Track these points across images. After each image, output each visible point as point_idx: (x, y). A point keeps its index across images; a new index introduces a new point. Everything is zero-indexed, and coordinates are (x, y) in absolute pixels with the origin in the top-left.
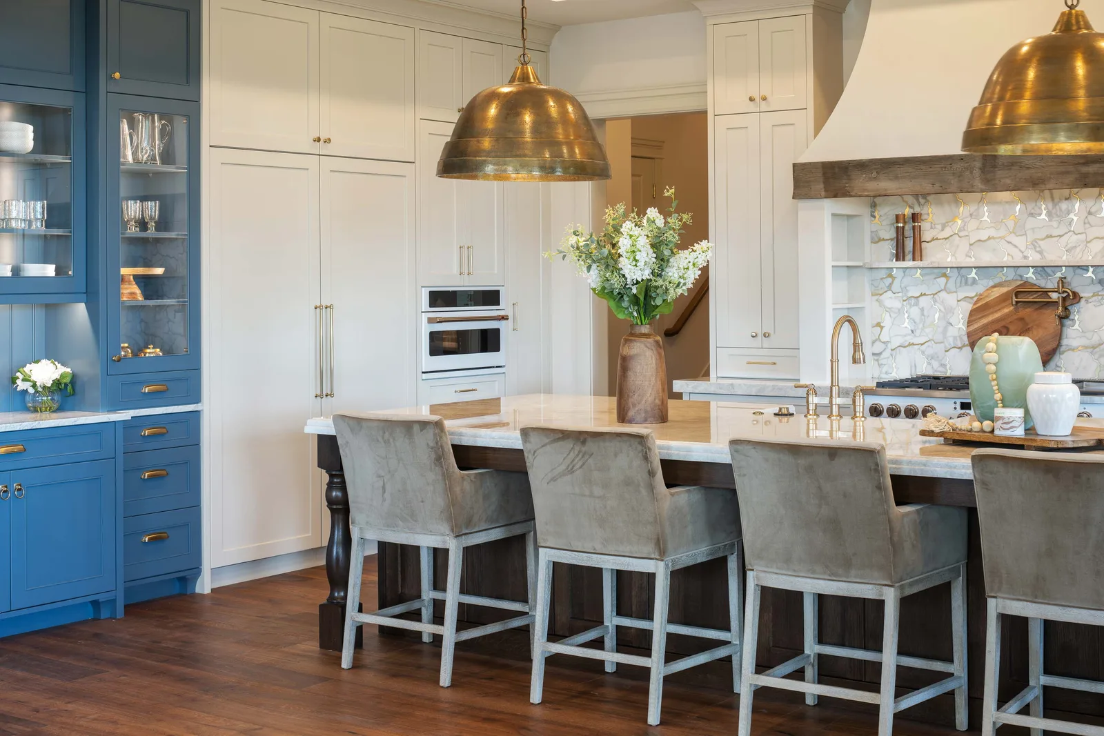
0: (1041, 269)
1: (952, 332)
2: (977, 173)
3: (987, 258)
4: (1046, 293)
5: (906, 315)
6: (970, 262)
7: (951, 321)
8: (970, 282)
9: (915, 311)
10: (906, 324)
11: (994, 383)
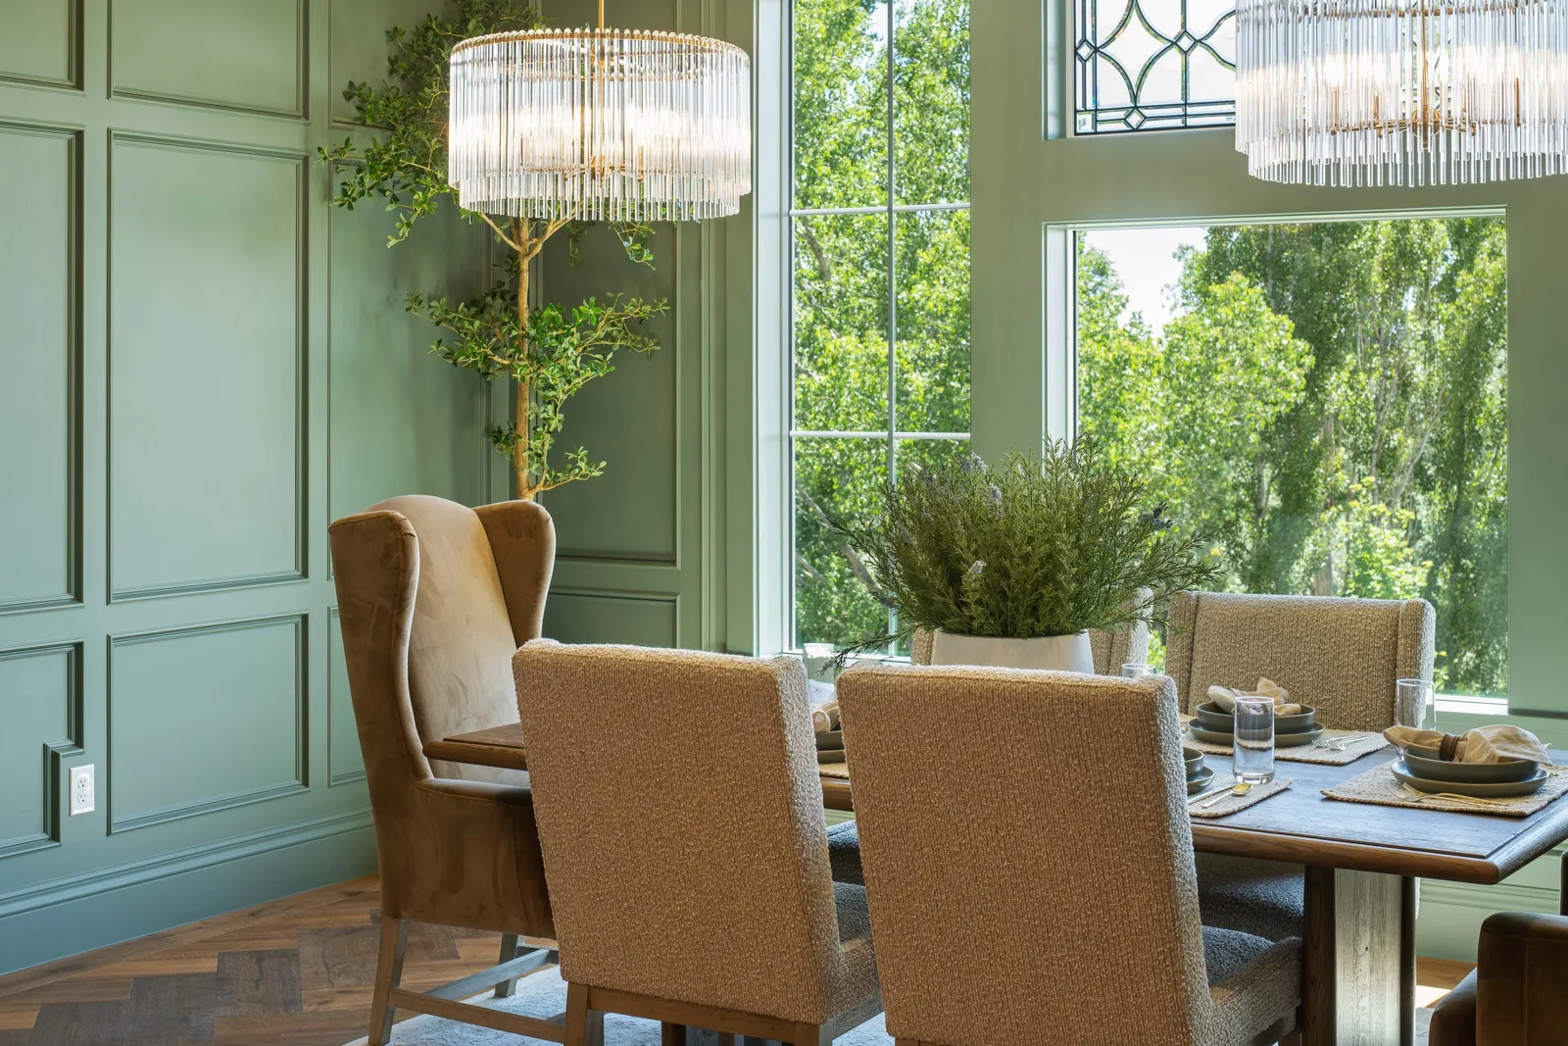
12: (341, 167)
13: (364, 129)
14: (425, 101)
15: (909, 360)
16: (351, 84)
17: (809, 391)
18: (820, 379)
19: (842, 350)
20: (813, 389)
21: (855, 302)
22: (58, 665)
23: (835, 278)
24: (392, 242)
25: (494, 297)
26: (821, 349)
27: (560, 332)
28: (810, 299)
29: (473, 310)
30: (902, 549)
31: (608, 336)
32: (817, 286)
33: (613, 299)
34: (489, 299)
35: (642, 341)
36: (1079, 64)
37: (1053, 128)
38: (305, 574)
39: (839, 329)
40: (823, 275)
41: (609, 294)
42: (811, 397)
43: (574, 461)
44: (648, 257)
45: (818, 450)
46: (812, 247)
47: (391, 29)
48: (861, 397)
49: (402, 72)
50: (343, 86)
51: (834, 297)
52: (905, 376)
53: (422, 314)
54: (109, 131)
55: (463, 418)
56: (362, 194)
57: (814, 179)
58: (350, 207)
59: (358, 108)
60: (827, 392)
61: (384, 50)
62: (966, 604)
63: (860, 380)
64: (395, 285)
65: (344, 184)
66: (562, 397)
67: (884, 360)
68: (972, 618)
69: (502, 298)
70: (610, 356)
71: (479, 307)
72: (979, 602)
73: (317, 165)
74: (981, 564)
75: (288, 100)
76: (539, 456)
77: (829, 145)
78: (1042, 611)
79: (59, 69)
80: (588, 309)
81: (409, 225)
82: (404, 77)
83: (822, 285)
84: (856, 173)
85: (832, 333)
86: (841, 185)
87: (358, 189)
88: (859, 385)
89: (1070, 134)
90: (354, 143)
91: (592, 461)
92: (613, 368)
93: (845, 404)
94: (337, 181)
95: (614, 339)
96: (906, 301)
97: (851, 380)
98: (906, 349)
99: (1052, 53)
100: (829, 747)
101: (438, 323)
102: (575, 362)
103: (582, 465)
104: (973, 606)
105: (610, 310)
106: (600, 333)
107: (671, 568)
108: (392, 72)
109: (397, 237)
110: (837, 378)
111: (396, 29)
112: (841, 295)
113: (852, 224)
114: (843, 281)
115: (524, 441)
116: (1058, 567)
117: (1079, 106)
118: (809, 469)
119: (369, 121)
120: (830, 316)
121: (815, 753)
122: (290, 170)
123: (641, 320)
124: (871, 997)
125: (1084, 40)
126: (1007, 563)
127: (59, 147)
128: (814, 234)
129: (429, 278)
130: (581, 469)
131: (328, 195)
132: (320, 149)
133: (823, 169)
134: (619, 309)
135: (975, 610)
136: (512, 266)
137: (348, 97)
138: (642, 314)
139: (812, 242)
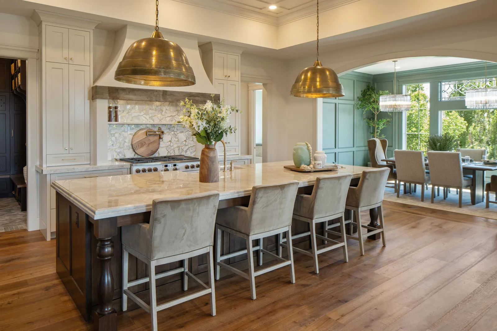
0: (153, 125)
1: (126, 144)
2: (161, 96)
3: (136, 122)
4: (155, 132)
5: (110, 139)
6: (132, 122)
7: (126, 141)
8: (132, 128)
9: (113, 138)
10: (110, 143)
11: (311, 155)
12: (357, 105)
14: (365, 98)
22: (334, 154)
24: (363, 113)
25: (372, 118)
27: (380, 122)
31: (385, 123)
35: (389, 123)
36: (443, 93)
37: (440, 100)
38: (354, 147)
41: (386, 118)
43: (382, 136)
44: (391, 114)
53: (364, 120)
54: (338, 103)
55: (368, 131)
58: (358, 110)
61: (361, 93)
66: (380, 129)
71: (370, 120)
73: (355, 105)
74: (439, 144)
75: (352, 99)
76: (378, 135)
78: (445, 148)
80: (383, 120)
81: (365, 111)
87: (359, 108)
89: (442, 101)
90: (359, 103)
91: (384, 136)
92: (386, 126)
99: (440, 92)
101: (366, 121)
102: (382, 125)
105: (386, 120)
108: (362, 95)
111: (362, 91)
115: (376, 134)
116: (446, 144)
119: (360, 101)
122: (353, 106)
125: (444, 90)
126: (441, 144)
127: (334, 105)
129: (365, 117)
131: (356, 108)
137: (358, 98)
138: (389, 120)
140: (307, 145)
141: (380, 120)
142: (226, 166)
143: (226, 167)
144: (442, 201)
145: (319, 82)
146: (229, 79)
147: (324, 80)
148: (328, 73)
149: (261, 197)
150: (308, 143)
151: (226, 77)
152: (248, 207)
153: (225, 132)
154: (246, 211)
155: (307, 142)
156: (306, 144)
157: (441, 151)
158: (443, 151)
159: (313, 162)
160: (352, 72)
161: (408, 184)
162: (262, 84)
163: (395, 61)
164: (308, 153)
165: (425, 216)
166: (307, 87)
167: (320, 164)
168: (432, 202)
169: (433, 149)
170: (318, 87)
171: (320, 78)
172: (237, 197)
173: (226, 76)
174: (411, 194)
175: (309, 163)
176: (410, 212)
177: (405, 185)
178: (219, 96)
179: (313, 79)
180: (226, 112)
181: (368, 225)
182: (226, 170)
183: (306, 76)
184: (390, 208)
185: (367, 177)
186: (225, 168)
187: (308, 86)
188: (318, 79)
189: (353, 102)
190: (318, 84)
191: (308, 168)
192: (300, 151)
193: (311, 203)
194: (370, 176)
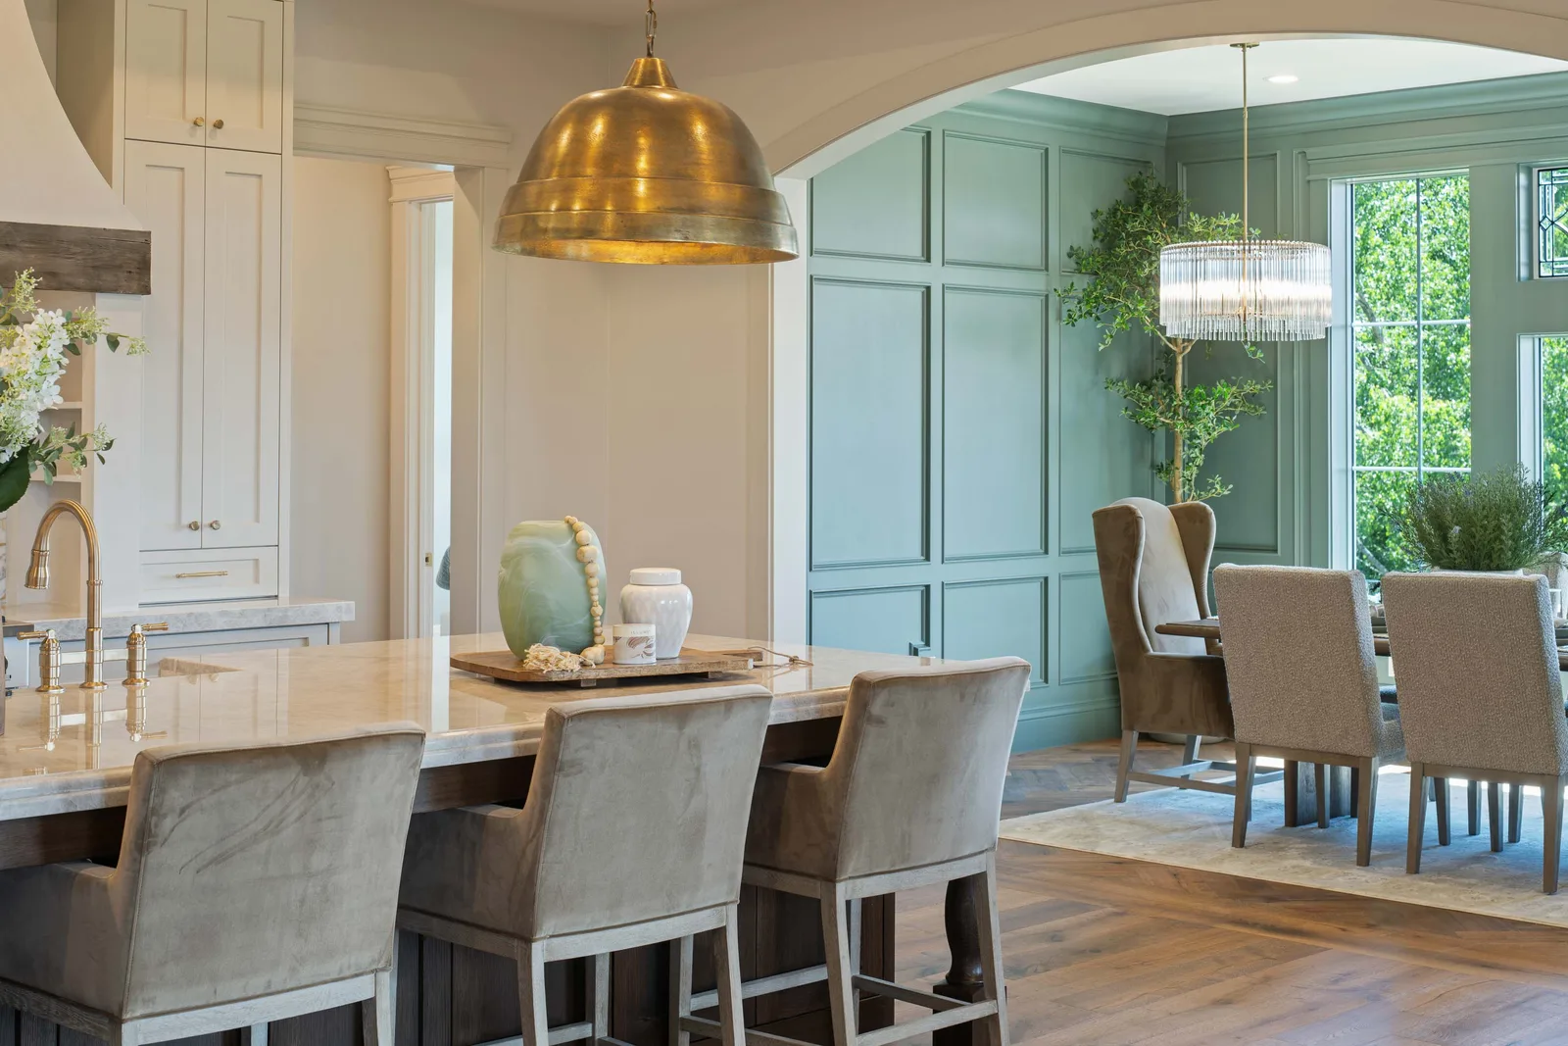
11: (595, 591)
12: (1066, 300)
13: (1079, 275)
14: (1117, 257)
15: (1458, 417)
16: (1072, 247)
17: (1363, 446)
18: (1374, 435)
19: (1394, 408)
20: (1366, 444)
21: (1406, 362)
22: (916, 597)
23: (1387, 341)
24: (1102, 347)
25: (1157, 379)
26: (1374, 408)
27: (1204, 402)
28: (1363, 360)
29: (1145, 387)
30: (1417, 523)
31: (1232, 405)
32: (1369, 348)
33: (1236, 380)
34: (1155, 381)
35: (1255, 408)
36: (1541, 231)
37: (1524, 273)
38: (1046, 552)
39: (1391, 388)
40: (1375, 337)
41: (1233, 378)
42: (1365, 452)
43: (1213, 484)
44: (1260, 355)
45: (1371, 499)
46: (1365, 312)
47: (1094, 211)
48: (1412, 452)
49: (1100, 237)
50: (1068, 250)
51: (1387, 358)
52: (1455, 432)
53: (1113, 390)
54: (943, 285)
55: (1137, 457)
56: (1080, 316)
57: (1367, 250)
58: (1073, 325)
59: (1077, 263)
60: (1380, 446)
61: (1090, 224)
62: (1451, 551)
63: (1411, 436)
64: (1097, 373)
65: (1069, 310)
66: (1204, 444)
67: (1433, 417)
68: (1455, 559)
69: (1162, 380)
70: (1234, 418)
71: (1148, 386)
72: (1457, 550)
73: (1054, 300)
74: (1458, 528)
75: (1036, 259)
76: (1190, 481)
77: (1380, 218)
78: (1494, 556)
79: (917, 251)
80: (1221, 388)
81: (1111, 337)
82: (1102, 241)
83: (1375, 347)
84: (1406, 243)
85: (1384, 392)
86: (1393, 255)
87: (1078, 313)
88: (1410, 441)
89: (1536, 277)
90: (1075, 287)
91: (1224, 484)
92: (1238, 426)
93: (1396, 458)
94: (1065, 308)
95: (1236, 407)
96: (1454, 362)
97: (1402, 435)
98: (1455, 407)
99: (1523, 226)
100: (1378, 624)
101: (1125, 397)
102: (1212, 421)
103: (1217, 486)
104: (1455, 552)
105: (1234, 388)
106: (1227, 403)
107: (1275, 555)
108: (1095, 238)
109: (1104, 344)
110: (1389, 435)
111: (1097, 211)
112: (1394, 357)
113: (1404, 291)
114: (1395, 343)
115: (1179, 473)
116: (1502, 532)
117: (1542, 259)
118: (1363, 517)
119: (1084, 271)
120: (1382, 376)
121: (1371, 627)
122: (1037, 304)
123: (1254, 395)
124: (1399, 749)
125: (1545, 217)
126: (1473, 529)
127: (917, 297)
128: (1367, 300)
129: (1117, 369)
130: (1216, 490)
131: (1059, 318)
132: (1055, 290)
133: (1375, 239)
134: (1240, 387)
135: (1456, 555)
136: (1167, 359)
137: (1070, 256)
138: (1255, 391)
139: (1366, 308)
140: (573, 530)
141: (1197, 390)
142: (96, 655)
143: (97, 659)
144: (1477, 858)
145: (654, 177)
146: (220, 138)
147: (674, 172)
148: (699, 129)
149: (183, 811)
150: (579, 524)
151: (200, 132)
152: (115, 867)
153: (42, 459)
154: (103, 887)
155: (573, 519)
156: (571, 526)
157: (1474, 569)
158: (1489, 569)
159: (606, 632)
160: (1000, 92)
161: (1306, 770)
162: (451, 168)
163: (1243, 45)
164: (580, 579)
165: (1323, 944)
166: (577, 206)
167: (647, 639)
168: (1414, 868)
169: (1437, 561)
170: (642, 207)
171: (656, 152)
172: (62, 811)
173: (195, 123)
174: (1323, 826)
175: (583, 638)
176: (1254, 925)
177: (1291, 775)
178: (148, 243)
179: (615, 162)
180: (40, 347)
181: (937, 989)
182: (96, 680)
183: (579, 141)
184: (1159, 906)
185: (877, 708)
186: (89, 667)
187: (583, 199)
188: (642, 164)
189: (1037, 282)
190: (641, 188)
191: (569, 664)
192: (530, 570)
193: (524, 852)
194: (890, 704)
